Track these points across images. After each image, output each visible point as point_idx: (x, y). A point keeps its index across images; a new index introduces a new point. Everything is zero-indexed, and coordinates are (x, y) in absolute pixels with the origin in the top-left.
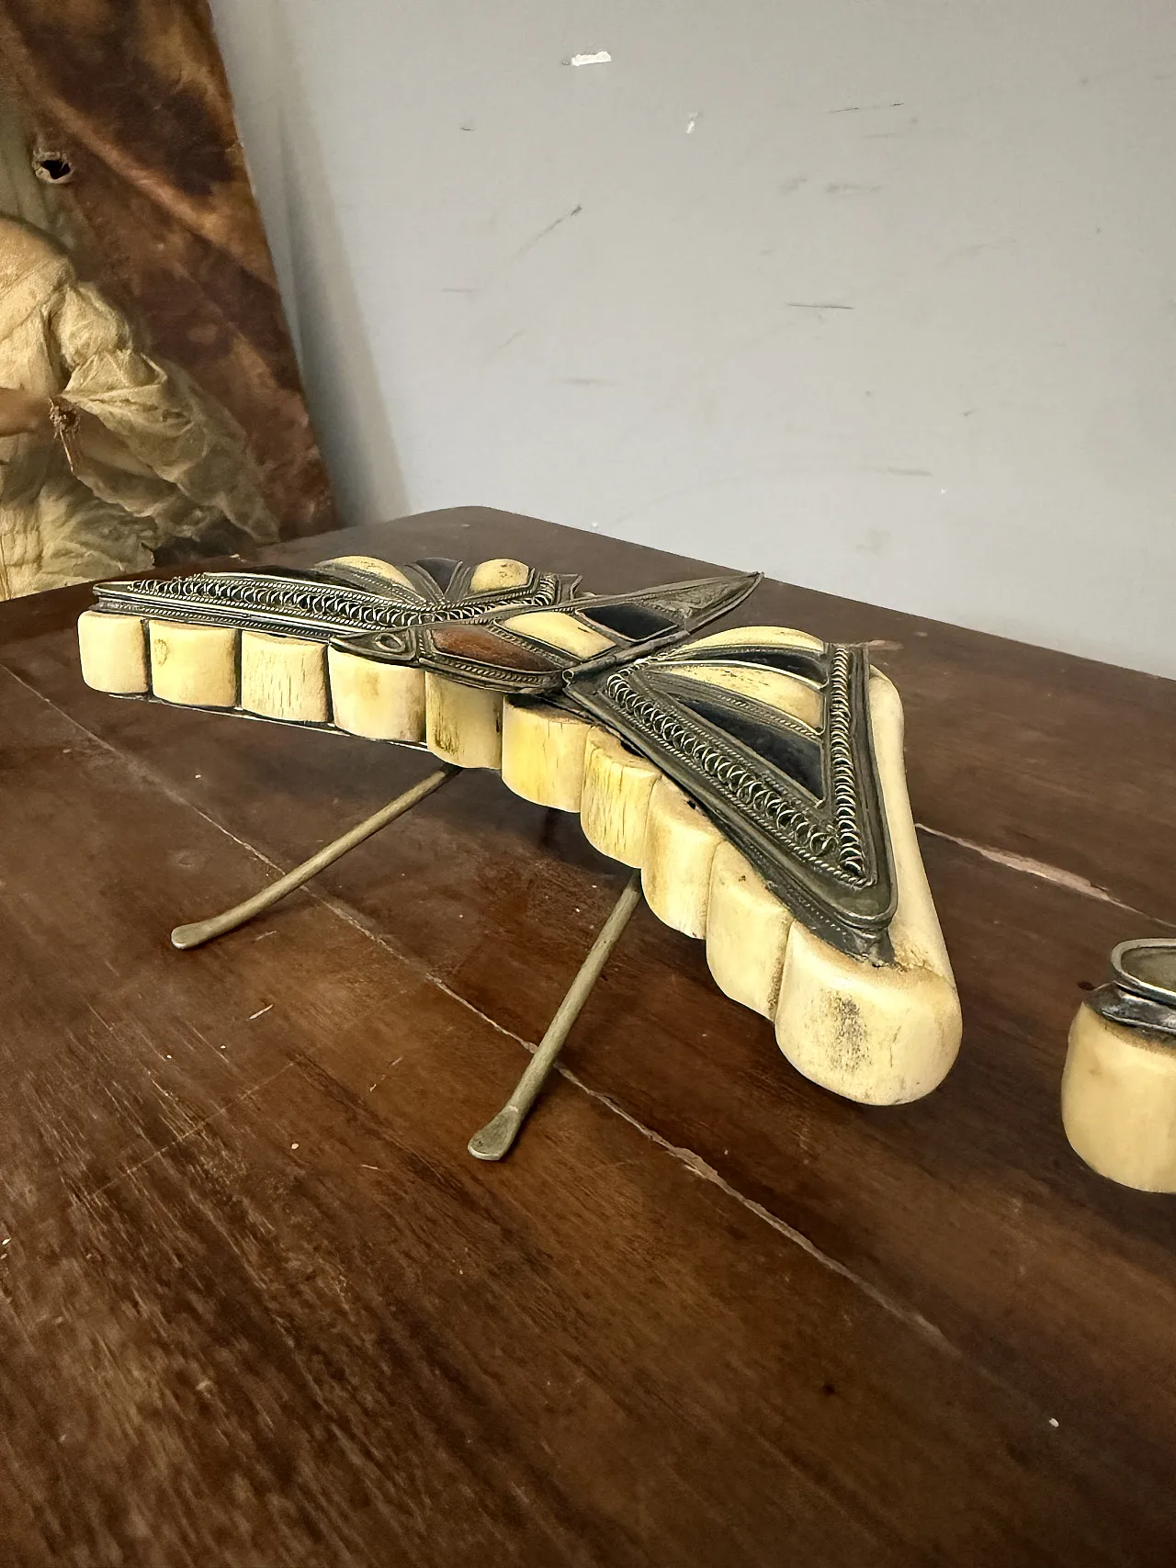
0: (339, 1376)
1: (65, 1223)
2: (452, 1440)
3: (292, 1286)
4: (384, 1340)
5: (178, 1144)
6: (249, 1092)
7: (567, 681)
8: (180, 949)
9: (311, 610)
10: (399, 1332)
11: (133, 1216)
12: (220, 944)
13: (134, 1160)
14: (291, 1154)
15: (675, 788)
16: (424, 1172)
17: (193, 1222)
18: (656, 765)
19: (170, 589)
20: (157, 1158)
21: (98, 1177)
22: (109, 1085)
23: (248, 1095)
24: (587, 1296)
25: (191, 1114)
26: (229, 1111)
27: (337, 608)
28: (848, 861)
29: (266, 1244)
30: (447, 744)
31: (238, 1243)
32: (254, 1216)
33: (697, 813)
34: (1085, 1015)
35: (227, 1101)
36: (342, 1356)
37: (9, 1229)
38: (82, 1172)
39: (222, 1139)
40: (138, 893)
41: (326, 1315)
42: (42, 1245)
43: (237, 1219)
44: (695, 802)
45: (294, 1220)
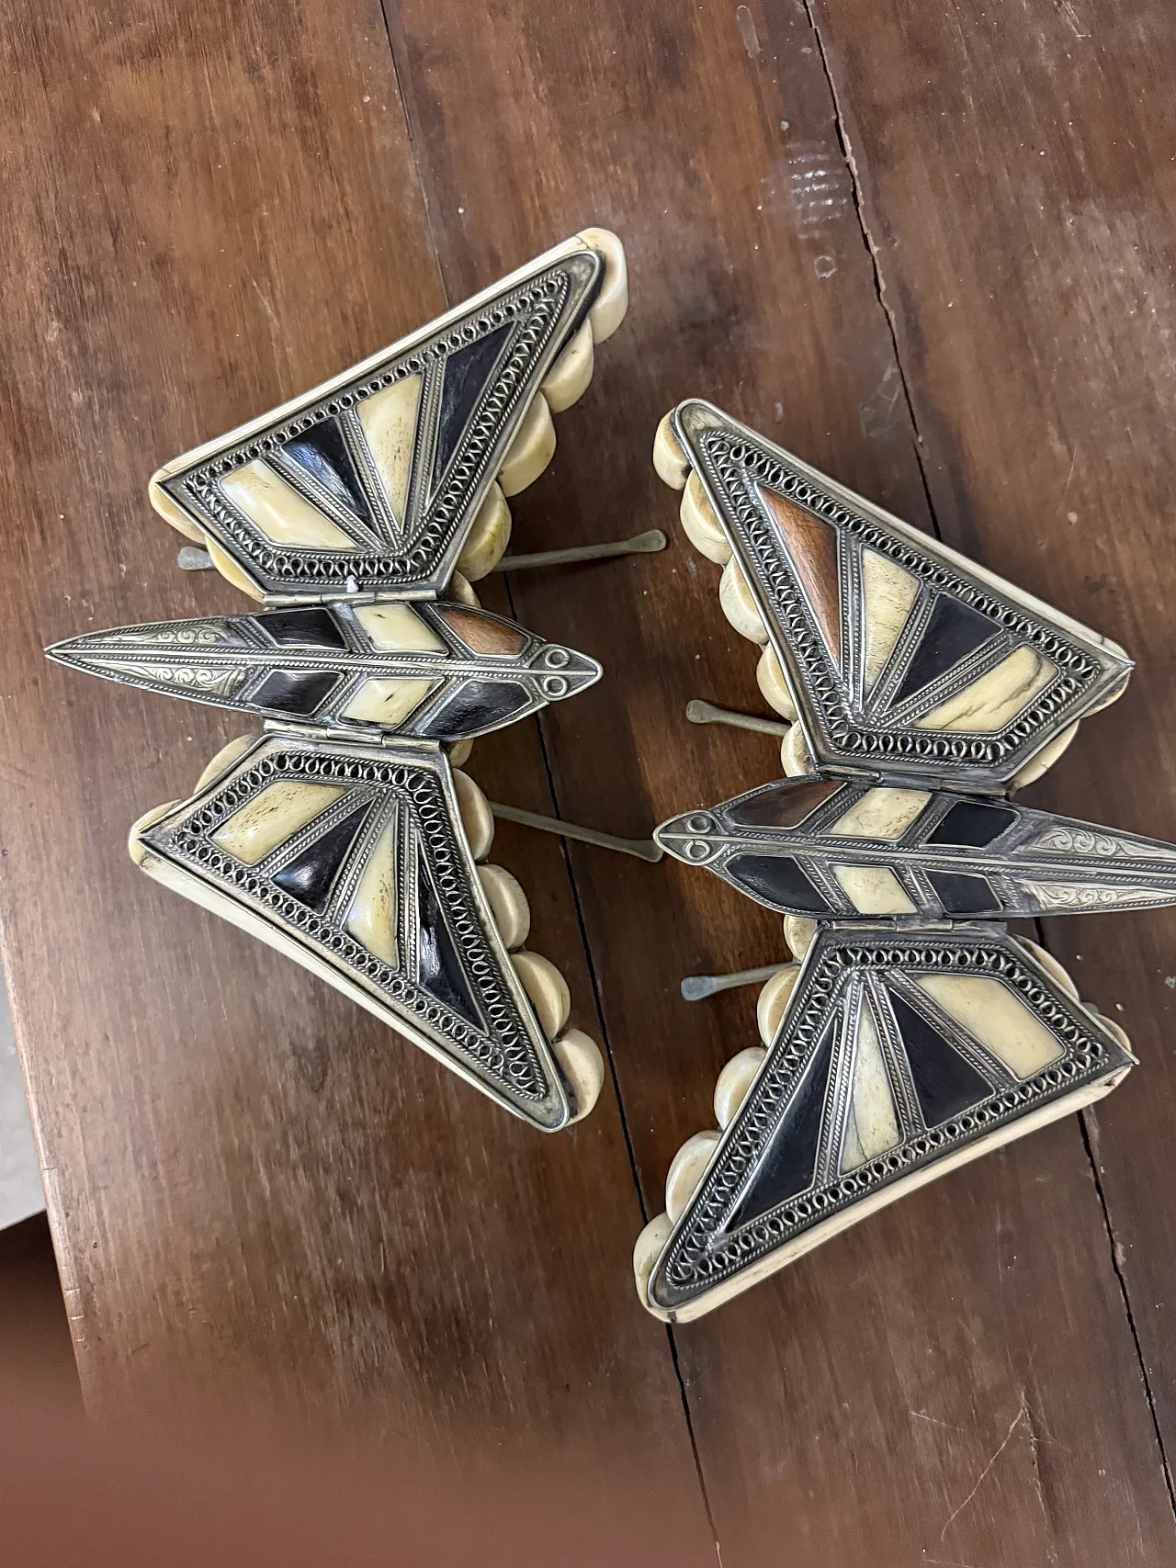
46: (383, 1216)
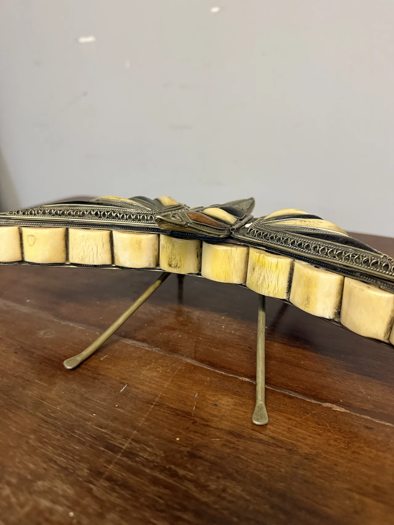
1: (95, 497)
3: (219, 496)
4: (272, 506)
5: (124, 450)
6: (142, 422)
7: (233, 232)
8: (70, 369)
9: (100, 217)
10: (277, 501)
11: (125, 485)
12: (86, 364)
13: (109, 462)
14: (178, 442)
15: (305, 263)
16: (239, 436)
17: (155, 481)
19: (29, 213)
20: (119, 459)
21: (97, 473)
22: (74, 432)
24: (336, 465)
25: (122, 437)
26: (138, 431)
27: (114, 215)
29: (195, 482)
30: (175, 265)
31: (183, 485)
32: (181, 472)
33: (322, 270)
35: (135, 428)
37: (69, 507)
38: (88, 473)
39: (143, 444)
40: (33, 350)
41: (242, 503)
42: (91, 511)
43: (174, 475)
44: (318, 266)
45: (200, 468)
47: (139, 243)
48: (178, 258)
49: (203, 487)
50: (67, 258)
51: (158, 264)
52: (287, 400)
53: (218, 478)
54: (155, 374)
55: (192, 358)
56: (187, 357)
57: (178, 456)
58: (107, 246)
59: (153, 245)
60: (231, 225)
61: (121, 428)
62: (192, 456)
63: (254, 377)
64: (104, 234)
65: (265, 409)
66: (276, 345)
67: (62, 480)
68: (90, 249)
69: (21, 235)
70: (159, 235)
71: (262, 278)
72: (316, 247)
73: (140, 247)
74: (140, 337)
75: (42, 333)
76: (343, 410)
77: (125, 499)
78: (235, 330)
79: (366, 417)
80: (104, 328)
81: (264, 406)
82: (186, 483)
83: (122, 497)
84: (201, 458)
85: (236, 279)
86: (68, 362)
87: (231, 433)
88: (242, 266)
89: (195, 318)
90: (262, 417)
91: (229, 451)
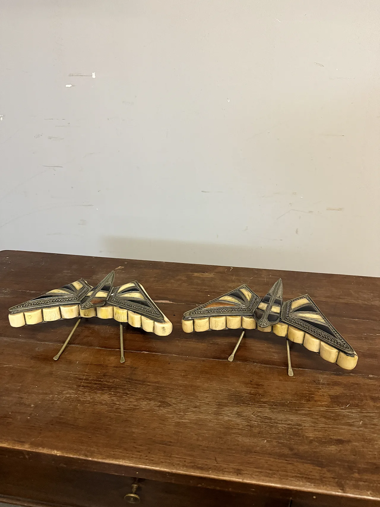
0: (125, 386)
1: (80, 391)
2: (140, 384)
3: (113, 383)
4: (126, 382)
5: (84, 379)
7: (107, 301)
10: (127, 380)
11: (87, 387)
13: (81, 383)
14: (99, 373)
15: (131, 311)
16: (117, 367)
17: (95, 384)
18: (126, 309)
20: (84, 381)
21: (79, 386)
22: (67, 378)
23: (87, 371)
25: (83, 376)
26: (87, 373)
28: (158, 314)
29: (106, 381)
30: (87, 315)
32: (102, 380)
33: (136, 314)
34: (183, 320)
35: (85, 373)
36: (124, 384)
37: (75, 394)
38: (76, 387)
39: (89, 376)
41: (119, 383)
42: (81, 394)
43: (100, 381)
44: (135, 312)
45: (107, 378)
46: (203, 401)
47: (72, 310)
48: (88, 312)
49: (109, 382)
50: (43, 320)
51: (79, 315)
52: (131, 353)
53: (112, 379)
54: (87, 355)
55: (98, 347)
56: (97, 347)
57: (100, 376)
58: (59, 313)
59: (77, 309)
60: (106, 298)
61: (81, 373)
62: (104, 375)
63: (120, 349)
64: (57, 308)
65: (124, 358)
66: (128, 334)
67: (70, 390)
68: (53, 315)
69: (24, 315)
70: (79, 305)
71: (119, 317)
72: (133, 306)
73: (72, 311)
74: (76, 343)
75: (37, 349)
76: (148, 353)
77: (89, 389)
78: (113, 331)
79: (154, 353)
80: (64, 343)
81: (123, 357)
82: (104, 382)
83: (88, 389)
84: (107, 375)
85: (111, 317)
86: (55, 358)
87: (114, 367)
88: (112, 312)
89: (96, 329)
90: (123, 360)
91: (114, 372)
